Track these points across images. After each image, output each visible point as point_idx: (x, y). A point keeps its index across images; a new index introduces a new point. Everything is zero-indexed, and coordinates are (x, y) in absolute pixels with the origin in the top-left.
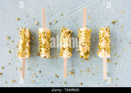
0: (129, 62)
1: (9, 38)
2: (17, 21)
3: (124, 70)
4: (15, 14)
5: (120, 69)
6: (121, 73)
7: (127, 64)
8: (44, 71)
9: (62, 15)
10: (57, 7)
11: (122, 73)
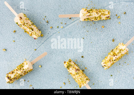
0: (124, 73)
1: (6, 50)
2: (13, 33)
3: (120, 81)
4: (11, 26)
5: (116, 80)
6: (116, 85)
7: (123, 76)
8: (40, 83)
9: (58, 27)
10: (53, 20)
11: (118, 85)
